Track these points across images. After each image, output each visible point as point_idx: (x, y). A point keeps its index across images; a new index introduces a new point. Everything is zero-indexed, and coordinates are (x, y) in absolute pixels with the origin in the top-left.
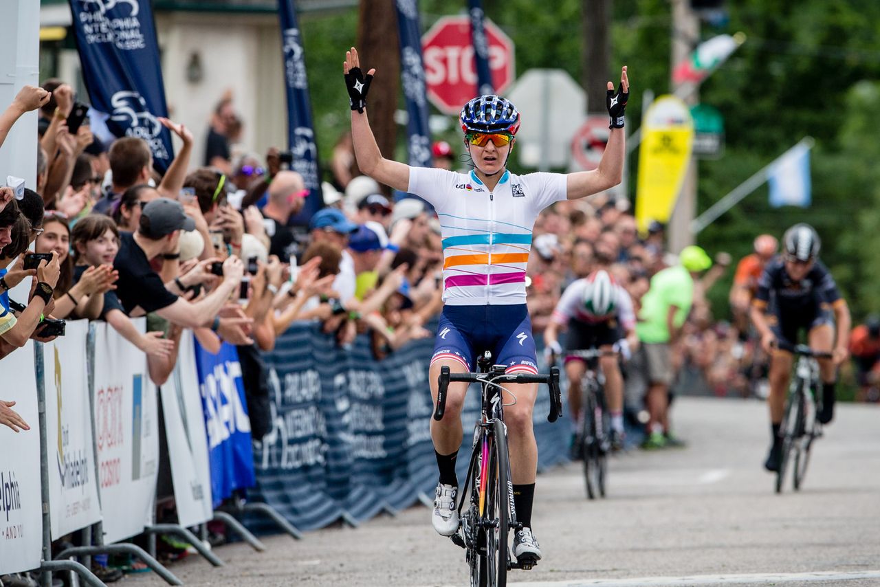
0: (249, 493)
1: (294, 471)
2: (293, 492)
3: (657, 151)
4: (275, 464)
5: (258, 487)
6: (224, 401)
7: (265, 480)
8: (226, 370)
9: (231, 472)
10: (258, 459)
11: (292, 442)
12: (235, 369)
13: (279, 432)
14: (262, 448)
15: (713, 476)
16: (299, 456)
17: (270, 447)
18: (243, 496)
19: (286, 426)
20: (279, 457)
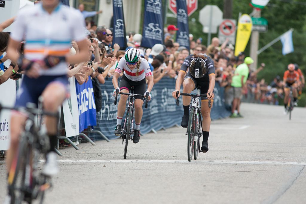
0: (94, 127)
1: (111, 121)
2: (109, 127)
3: (242, 30)
4: (104, 119)
5: (98, 125)
6: (87, 100)
7: (101, 124)
8: (88, 90)
9: (88, 121)
10: (99, 117)
11: (111, 112)
12: (91, 90)
13: (107, 109)
14: (100, 114)
15: (244, 127)
16: (113, 117)
17: (103, 114)
18: (93, 128)
19: (110, 108)
20: (106, 117)
